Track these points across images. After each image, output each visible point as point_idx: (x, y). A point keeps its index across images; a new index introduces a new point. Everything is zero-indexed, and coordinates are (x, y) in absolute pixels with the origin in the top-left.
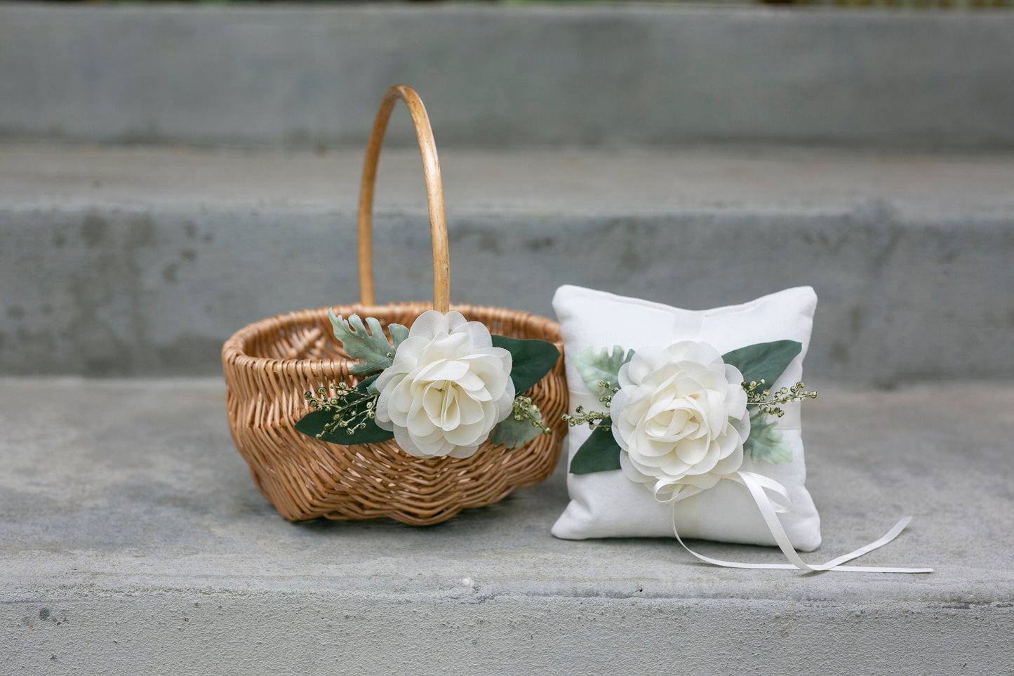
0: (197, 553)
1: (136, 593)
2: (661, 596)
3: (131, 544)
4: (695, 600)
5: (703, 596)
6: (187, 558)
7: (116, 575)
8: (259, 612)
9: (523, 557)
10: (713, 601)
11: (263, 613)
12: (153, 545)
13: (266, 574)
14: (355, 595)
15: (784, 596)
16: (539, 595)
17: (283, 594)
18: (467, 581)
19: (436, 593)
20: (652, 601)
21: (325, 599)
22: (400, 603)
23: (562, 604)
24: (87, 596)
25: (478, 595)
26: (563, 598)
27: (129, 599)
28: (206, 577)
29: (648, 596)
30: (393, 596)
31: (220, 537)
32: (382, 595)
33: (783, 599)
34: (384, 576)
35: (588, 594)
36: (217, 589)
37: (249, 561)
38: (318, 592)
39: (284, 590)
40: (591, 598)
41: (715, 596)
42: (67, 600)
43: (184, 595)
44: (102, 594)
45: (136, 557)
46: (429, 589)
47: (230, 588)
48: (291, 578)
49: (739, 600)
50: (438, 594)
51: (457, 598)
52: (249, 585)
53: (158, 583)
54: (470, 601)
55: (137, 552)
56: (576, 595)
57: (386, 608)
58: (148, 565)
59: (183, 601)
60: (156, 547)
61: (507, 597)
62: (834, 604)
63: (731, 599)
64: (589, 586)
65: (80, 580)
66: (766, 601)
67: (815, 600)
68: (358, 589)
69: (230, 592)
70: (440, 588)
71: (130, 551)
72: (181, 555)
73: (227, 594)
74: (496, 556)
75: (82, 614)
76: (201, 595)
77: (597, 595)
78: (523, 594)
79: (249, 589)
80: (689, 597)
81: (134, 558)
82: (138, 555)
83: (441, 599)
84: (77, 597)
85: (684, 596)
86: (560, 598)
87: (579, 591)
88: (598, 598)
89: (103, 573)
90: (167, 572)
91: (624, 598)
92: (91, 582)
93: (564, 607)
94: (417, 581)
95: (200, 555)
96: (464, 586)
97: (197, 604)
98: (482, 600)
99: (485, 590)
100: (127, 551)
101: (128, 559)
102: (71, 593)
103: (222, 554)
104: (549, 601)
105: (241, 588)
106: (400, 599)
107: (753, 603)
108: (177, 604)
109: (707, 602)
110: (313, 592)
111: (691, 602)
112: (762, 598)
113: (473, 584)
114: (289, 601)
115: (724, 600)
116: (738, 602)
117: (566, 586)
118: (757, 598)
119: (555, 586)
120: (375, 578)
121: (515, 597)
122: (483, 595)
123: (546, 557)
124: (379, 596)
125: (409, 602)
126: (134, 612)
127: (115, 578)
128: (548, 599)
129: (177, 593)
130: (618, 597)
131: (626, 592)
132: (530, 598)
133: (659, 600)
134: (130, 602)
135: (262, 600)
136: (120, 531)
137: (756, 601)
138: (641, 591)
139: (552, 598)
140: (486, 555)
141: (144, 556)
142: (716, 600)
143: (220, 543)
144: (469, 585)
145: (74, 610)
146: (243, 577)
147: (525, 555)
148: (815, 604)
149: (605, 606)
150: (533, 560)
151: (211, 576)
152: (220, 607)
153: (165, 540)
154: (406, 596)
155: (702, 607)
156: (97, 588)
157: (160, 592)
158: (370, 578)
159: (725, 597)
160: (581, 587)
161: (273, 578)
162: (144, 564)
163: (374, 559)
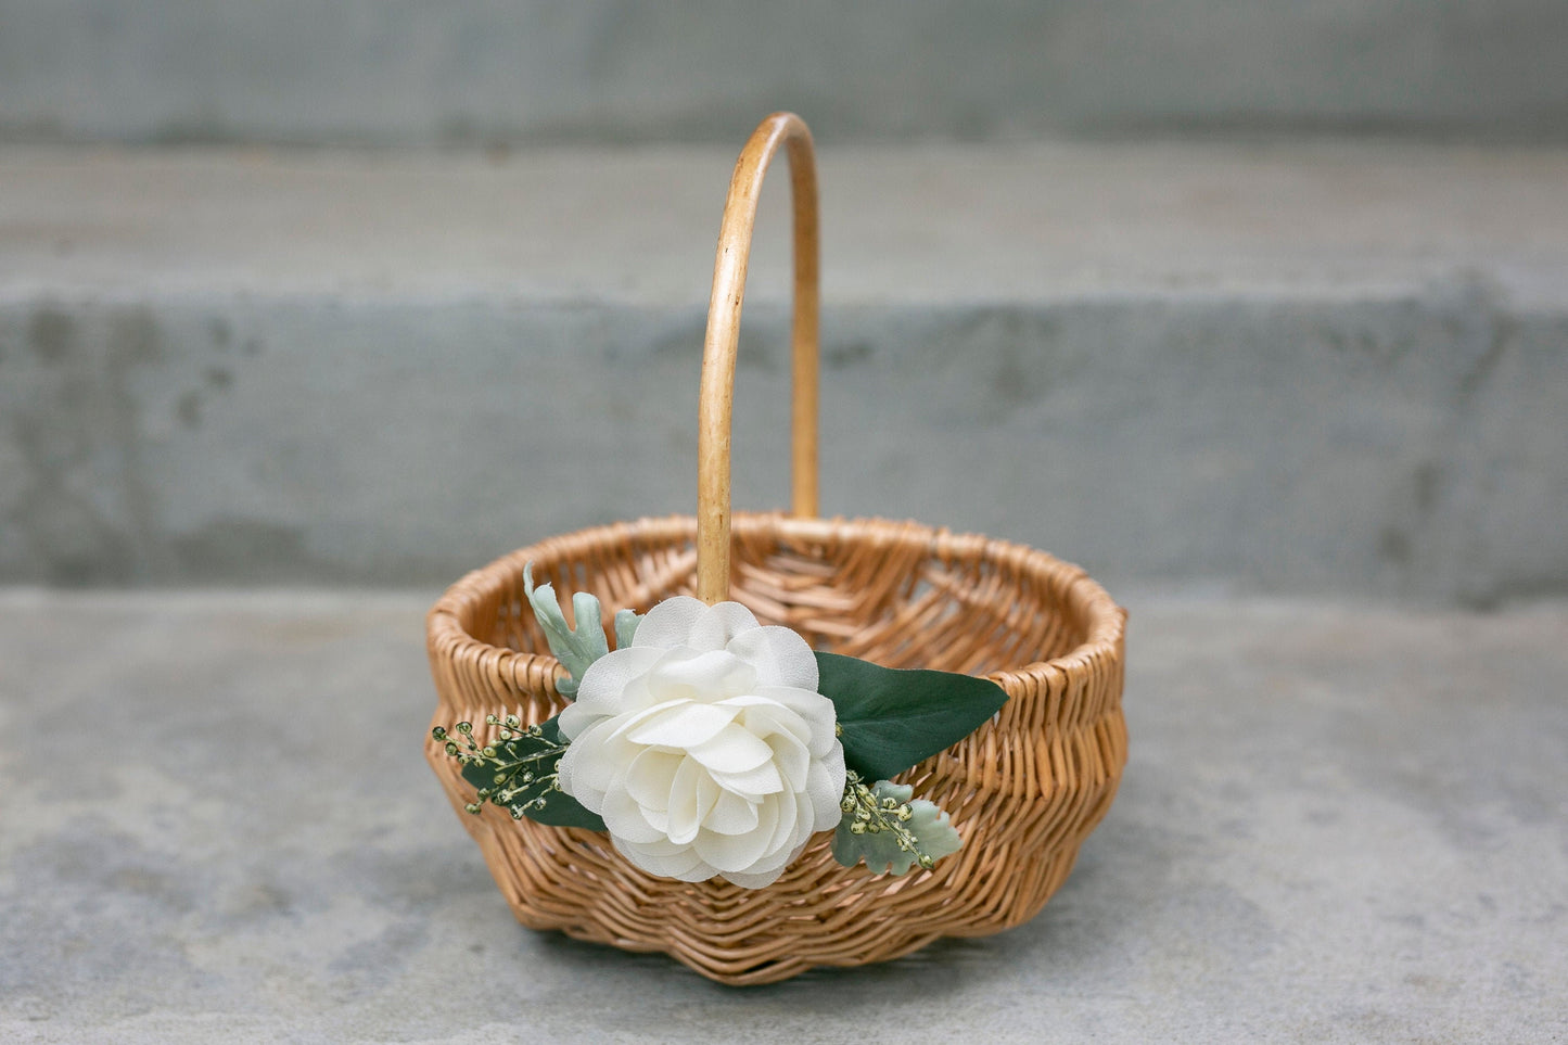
0: (146, 1011)
3: (30, 987)
6: (126, 1023)
12: (71, 990)
31: (199, 972)
37: (239, 1030)
45: (33, 1019)
55: (37, 1005)
58: (49, 1041)
60: (76, 996)
71: (26, 1004)
72: (116, 1016)
81: (28, 1023)
82: (39, 1015)
95: (151, 1017)
100: (19, 1004)
101: (18, 1024)
103: (192, 1014)
136: (18, 955)
141: (46, 1019)
143: (197, 986)
153: (97, 978)
162: (43, 1037)
163: (475, 1028)
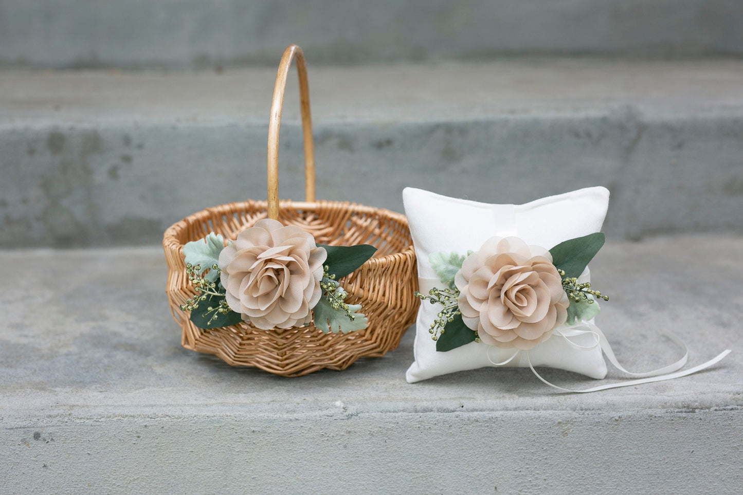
0: (144, 387)
1: (102, 419)
2: (476, 410)
3: (96, 382)
4: (501, 413)
5: (507, 409)
6: (137, 391)
7: (87, 406)
8: (190, 430)
9: (377, 384)
10: (514, 412)
11: (194, 431)
12: (112, 383)
13: (195, 403)
14: (258, 416)
15: (564, 408)
16: (390, 412)
17: (208, 417)
18: (338, 403)
19: (317, 413)
20: (471, 414)
21: (238, 419)
22: (291, 420)
23: (407, 418)
24: (67, 422)
25: (347, 413)
26: (407, 414)
27: (97, 423)
28: (152, 406)
29: (467, 410)
30: (285, 416)
31: (160, 375)
32: (278, 415)
33: (563, 410)
34: (279, 401)
35: (425, 410)
36: (160, 415)
37: (182, 392)
38: (232, 415)
39: (208, 414)
40: (427, 413)
41: (515, 409)
42: (53, 426)
43: (136, 420)
44: (78, 421)
45: (101, 392)
46: (312, 410)
47: (169, 414)
48: (212, 405)
49: (533, 411)
50: (318, 413)
51: (331, 416)
52: (182, 411)
53: (118, 411)
54: (341, 418)
55: (101, 388)
56: (416, 411)
57: (281, 425)
58: (110, 398)
59: (136, 424)
60: (114, 384)
61: (367, 414)
62: (600, 412)
63: (527, 411)
64: (425, 404)
65: (61, 411)
66: (551, 412)
67: (586, 410)
68: (260, 411)
69: (170, 417)
70: (319, 409)
71: (96, 387)
72: (132, 390)
73: (167, 418)
74: (358, 383)
75: (64, 435)
76: (149, 419)
77: (431, 410)
78: (378, 411)
79: (183, 414)
80: (497, 410)
81: (99, 393)
82: (101, 390)
83: (320, 417)
84: (60, 423)
85: (493, 410)
86: (405, 414)
87: (418, 408)
88: (432, 413)
89: (78, 405)
90: (123, 403)
91: (450, 412)
92: (69, 412)
93: (408, 420)
94: (302, 405)
95: (146, 389)
96: (336, 407)
97: (146, 426)
98: (350, 417)
99: (352, 410)
100: (94, 387)
101: (95, 394)
102: (55, 421)
103: (162, 388)
104: (397, 416)
105: (177, 413)
106: (291, 418)
107: (542, 413)
108: (131, 426)
109: (509, 413)
110: (229, 414)
111: (498, 414)
112: (549, 409)
113: (342, 406)
114: (212, 422)
115: (522, 412)
116: (531, 413)
117: (409, 405)
118: (545, 409)
119: (401, 405)
120: (272, 403)
121: (372, 414)
122: (350, 413)
123: (394, 383)
124: (276, 416)
125: (297, 419)
126: (102, 433)
127: (87, 409)
128: (397, 415)
129: (131, 419)
130: (446, 412)
131: (452, 408)
132: (384, 415)
133: (476, 413)
134: (98, 425)
135: (192, 422)
136: (87, 372)
137: (545, 412)
138: (462, 407)
139: (399, 414)
140: (351, 382)
141: (106, 391)
142: (516, 412)
143: (160, 379)
144: (340, 407)
145: (58, 432)
146: (178, 405)
147: (379, 382)
148: (586, 413)
149: (437, 418)
150: (385, 386)
151: (155, 405)
152: (163, 427)
153: (121, 378)
154: (295, 415)
155: (506, 417)
156: (74, 417)
157: (120, 418)
158: (269, 404)
159: (522, 410)
160: (420, 405)
161: (199, 406)
162: (107, 398)
163: (272, 388)
